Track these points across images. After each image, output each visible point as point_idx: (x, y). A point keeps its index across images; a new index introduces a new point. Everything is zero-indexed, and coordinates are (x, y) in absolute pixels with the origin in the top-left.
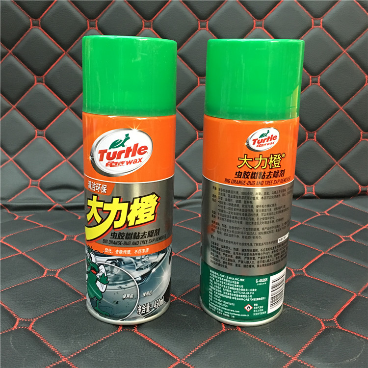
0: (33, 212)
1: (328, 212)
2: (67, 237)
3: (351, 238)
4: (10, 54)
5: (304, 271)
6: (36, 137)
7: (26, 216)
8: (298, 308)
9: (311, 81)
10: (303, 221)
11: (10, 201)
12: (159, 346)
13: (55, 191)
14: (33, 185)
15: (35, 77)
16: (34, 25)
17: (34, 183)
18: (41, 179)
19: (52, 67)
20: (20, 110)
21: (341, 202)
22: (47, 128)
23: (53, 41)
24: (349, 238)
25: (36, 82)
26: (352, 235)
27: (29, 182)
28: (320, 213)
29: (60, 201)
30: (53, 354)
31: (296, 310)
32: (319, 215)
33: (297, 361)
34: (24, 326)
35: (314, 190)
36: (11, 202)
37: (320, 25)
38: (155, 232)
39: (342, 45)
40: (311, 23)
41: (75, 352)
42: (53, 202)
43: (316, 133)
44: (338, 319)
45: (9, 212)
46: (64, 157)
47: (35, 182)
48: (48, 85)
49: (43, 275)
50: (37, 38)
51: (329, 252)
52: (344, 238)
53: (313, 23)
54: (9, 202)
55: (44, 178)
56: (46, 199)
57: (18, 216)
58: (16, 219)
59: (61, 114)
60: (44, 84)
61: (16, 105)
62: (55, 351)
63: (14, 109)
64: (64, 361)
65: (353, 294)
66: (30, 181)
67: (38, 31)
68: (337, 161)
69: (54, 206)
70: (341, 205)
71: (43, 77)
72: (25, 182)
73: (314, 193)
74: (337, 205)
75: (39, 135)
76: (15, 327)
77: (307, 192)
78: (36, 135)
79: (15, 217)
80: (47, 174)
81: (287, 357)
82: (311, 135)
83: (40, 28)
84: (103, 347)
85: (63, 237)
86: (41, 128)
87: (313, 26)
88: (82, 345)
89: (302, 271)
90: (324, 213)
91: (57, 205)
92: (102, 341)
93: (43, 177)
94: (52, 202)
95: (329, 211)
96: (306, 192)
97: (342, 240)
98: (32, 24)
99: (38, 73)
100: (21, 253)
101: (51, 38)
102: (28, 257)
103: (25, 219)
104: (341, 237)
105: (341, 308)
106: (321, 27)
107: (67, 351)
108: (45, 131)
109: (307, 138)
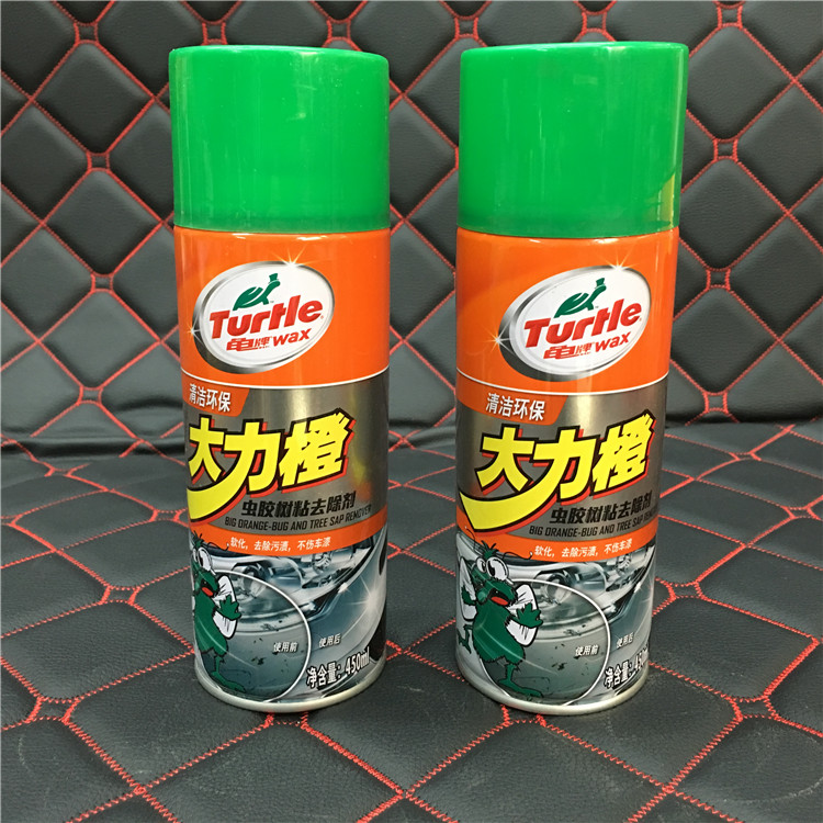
0: (87, 458)
1: (758, 453)
2: (160, 515)
3: (810, 511)
4: (33, 104)
5: (698, 589)
6: (93, 290)
7: (71, 469)
8: (680, 674)
9: (716, 151)
10: (700, 473)
11: (35, 434)
12: (356, 761)
13: (137, 412)
14: (89, 399)
15: (89, 154)
16: (83, 37)
17: (88, 395)
18: (105, 384)
19: (126, 131)
20: (56, 229)
21: (788, 429)
22: (116, 271)
23: (128, 72)
24: (805, 512)
25: (90, 166)
26: (812, 504)
27: (79, 391)
28: (739, 456)
29: (148, 433)
30: (115, 778)
31: (676, 677)
32: (737, 459)
33: (673, 795)
34: (52, 714)
35: (725, 403)
36: (38, 437)
37: (736, 21)
38: (343, 499)
39: (787, 67)
40: (716, 16)
41: (163, 775)
42: (133, 436)
43: (729, 272)
44: (773, 697)
45: (33, 458)
46: (155, 336)
47: (90, 392)
48: (118, 172)
49: (100, 600)
50: (90, 66)
51: (757, 543)
52: (793, 511)
53: (720, 18)
54: (33, 438)
55: (112, 382)
56: (115, 429)
57: (52, 467)
58: (49, 474)
59: (146, 239)
60: (108, 171)
61: (47, 219)
62: (117, 772)
63: (44, 228)
64: (137, 793)
65: (810, 641)
66: (81, 389)
67: (93, 51)
68: (779, 335)
69: (134, 446)
70: (789, 436)
71: (107, 155)
72: (71, 392)
73: (726, 410)
74: (778, 436)
75: (99, 286)
76: (32, 717)
77: (710, 407)
78: (94, 285)
79: (48, 470)
80: (118, 373)
81: (652, 785)
82: (718, 276)
83: (98, 44)
84: (228, 763)
85: (151, 514)
86: (102, 268)
87: (720, 25)
88: (181, 757)
89: (692, 588)
90: (749, 456)
91: (141, 443)
92: (227, 750)
93: (109, 381)
94: (128, 436)
95: (762, 450)
96: (707, 409)
97: (788, 516)
98: (78, 35)
99: (95, 146)
100: (53, 550)
101: (122, 67)
102: (70, 559)
103: (69, 475)
104: (786, 509)
105: (781, 671)
106: (740, 25)
107: (146, 772)
108: (112, 276)
109: (709, 282)
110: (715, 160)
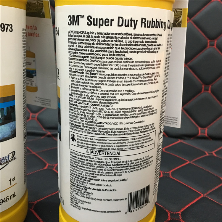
110: (208, 47)
